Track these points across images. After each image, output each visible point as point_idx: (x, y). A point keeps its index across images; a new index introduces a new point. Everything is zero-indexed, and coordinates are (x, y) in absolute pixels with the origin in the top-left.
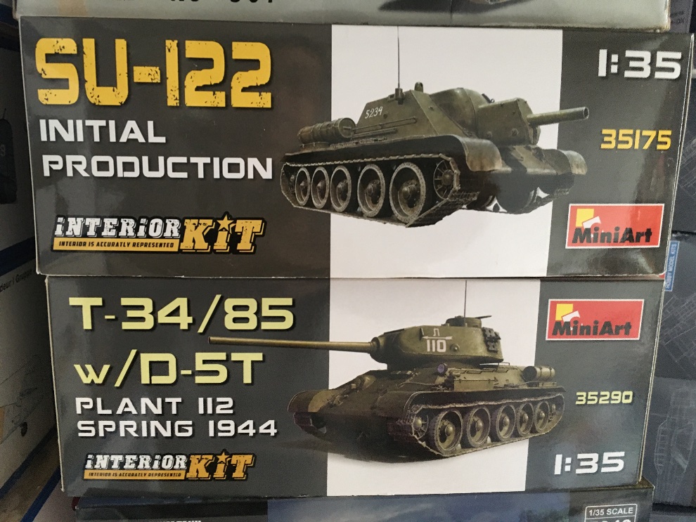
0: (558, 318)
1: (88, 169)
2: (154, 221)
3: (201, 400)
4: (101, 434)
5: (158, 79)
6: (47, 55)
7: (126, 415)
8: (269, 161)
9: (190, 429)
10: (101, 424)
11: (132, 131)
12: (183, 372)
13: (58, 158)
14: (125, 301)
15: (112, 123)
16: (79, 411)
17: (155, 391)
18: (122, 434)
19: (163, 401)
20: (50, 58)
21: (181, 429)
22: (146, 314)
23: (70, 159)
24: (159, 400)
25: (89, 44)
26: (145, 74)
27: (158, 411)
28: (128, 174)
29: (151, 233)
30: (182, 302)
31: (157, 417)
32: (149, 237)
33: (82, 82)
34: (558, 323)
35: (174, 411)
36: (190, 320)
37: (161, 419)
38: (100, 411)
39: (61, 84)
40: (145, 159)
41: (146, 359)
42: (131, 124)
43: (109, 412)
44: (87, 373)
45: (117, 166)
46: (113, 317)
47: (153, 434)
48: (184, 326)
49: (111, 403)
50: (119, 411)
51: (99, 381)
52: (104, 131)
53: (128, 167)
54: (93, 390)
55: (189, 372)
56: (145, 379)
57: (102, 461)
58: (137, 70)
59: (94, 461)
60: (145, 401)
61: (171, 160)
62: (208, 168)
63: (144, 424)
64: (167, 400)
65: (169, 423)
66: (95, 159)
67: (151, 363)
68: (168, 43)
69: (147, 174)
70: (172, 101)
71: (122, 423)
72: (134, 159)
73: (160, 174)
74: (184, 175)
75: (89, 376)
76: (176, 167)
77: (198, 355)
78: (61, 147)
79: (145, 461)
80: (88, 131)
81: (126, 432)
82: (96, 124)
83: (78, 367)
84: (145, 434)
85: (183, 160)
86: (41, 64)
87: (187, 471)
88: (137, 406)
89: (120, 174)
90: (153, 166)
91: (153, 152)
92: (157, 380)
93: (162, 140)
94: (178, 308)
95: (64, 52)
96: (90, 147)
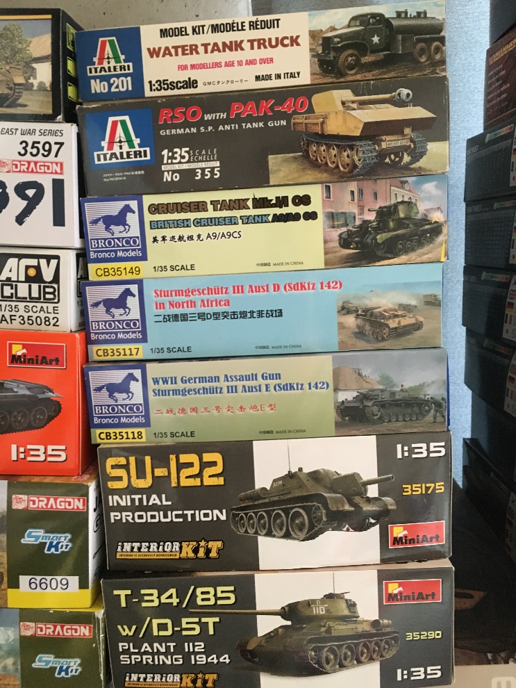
0: (390, 592)
1: (133, 519)
2: (167, 544)
3: (186, 644)
4: (133, 662)
5: (167, 474)
6: (112, 466)
7: (146, 653)
8: (224, 511)
9: (181, 660)
10: (133, 657)
11: (154, 499)
12: (176, 629)
13: (118, 514)
14: (143, 592)
15: (145, 496)
16: (121, 650)
17: (161, 640)
18: (145, 663)
19: (166, 645)
20: (113, 467)
21: (176, 660)
22: (155, 597)
23: (124, 514)
24: (164, 644)
25: (132, 460)
26: (160, 472)
27: (163, 650)
28: (153, 521)
29: (166, 549)
30: (173, 591)
31: (163, 654)
32: (164, 551)
33: (129, 477)
34: (390, 595)
35: (172, 650)
36: (178, 600)
37: (165, 654)
38: (132, 650)
39: (120, 479)
40: (161, 513)
41: (155, 622)
42: (154, 496)
43: (137, 651)
44: (124, 630)
45: (147, 517)
46: (137, 600)
47: (161, 663)
48: (175, 604)
49: (138, 646)
50: (142, 650)
51: (131, 634)
52: (141, 500)
53: (153, 517)
54: (127, 639)
55: (179, 629)
56: (155, 633)
57: (134, 677)
58: (156, 470)
59: (130, 677)
60: (156, 645)
61: (174, 513)
62: (193, 516)
63: (156, 657)
64: (168, 644)
65: (169, 657)
66: (136, 514)
67: (158, 624)
68: (171, 456)
69: (163, 520)
70: (174, 484)
71: (144, 657)
72: (156, 513)
73: (169, 520)
74: (181, 520)
75: (126, 631)
76: (177, 516)
77: (183, 619)
78: (120, 509)
79: (158, 677)
80: (133, 500)
81: (147, 661)
82: (137, 497)
83: (119, 627)
84: (157, 663)
85: (181, 512)
86: (109, 469)
87: (181, 683)
88: (152, 648)
89: (149, 521)
90: (166, 516)
91: (165, 509)
92: (162, 633)
93: (170, 503)
94: (172, 595)
95: (120, 464)
96: (133, 508)
